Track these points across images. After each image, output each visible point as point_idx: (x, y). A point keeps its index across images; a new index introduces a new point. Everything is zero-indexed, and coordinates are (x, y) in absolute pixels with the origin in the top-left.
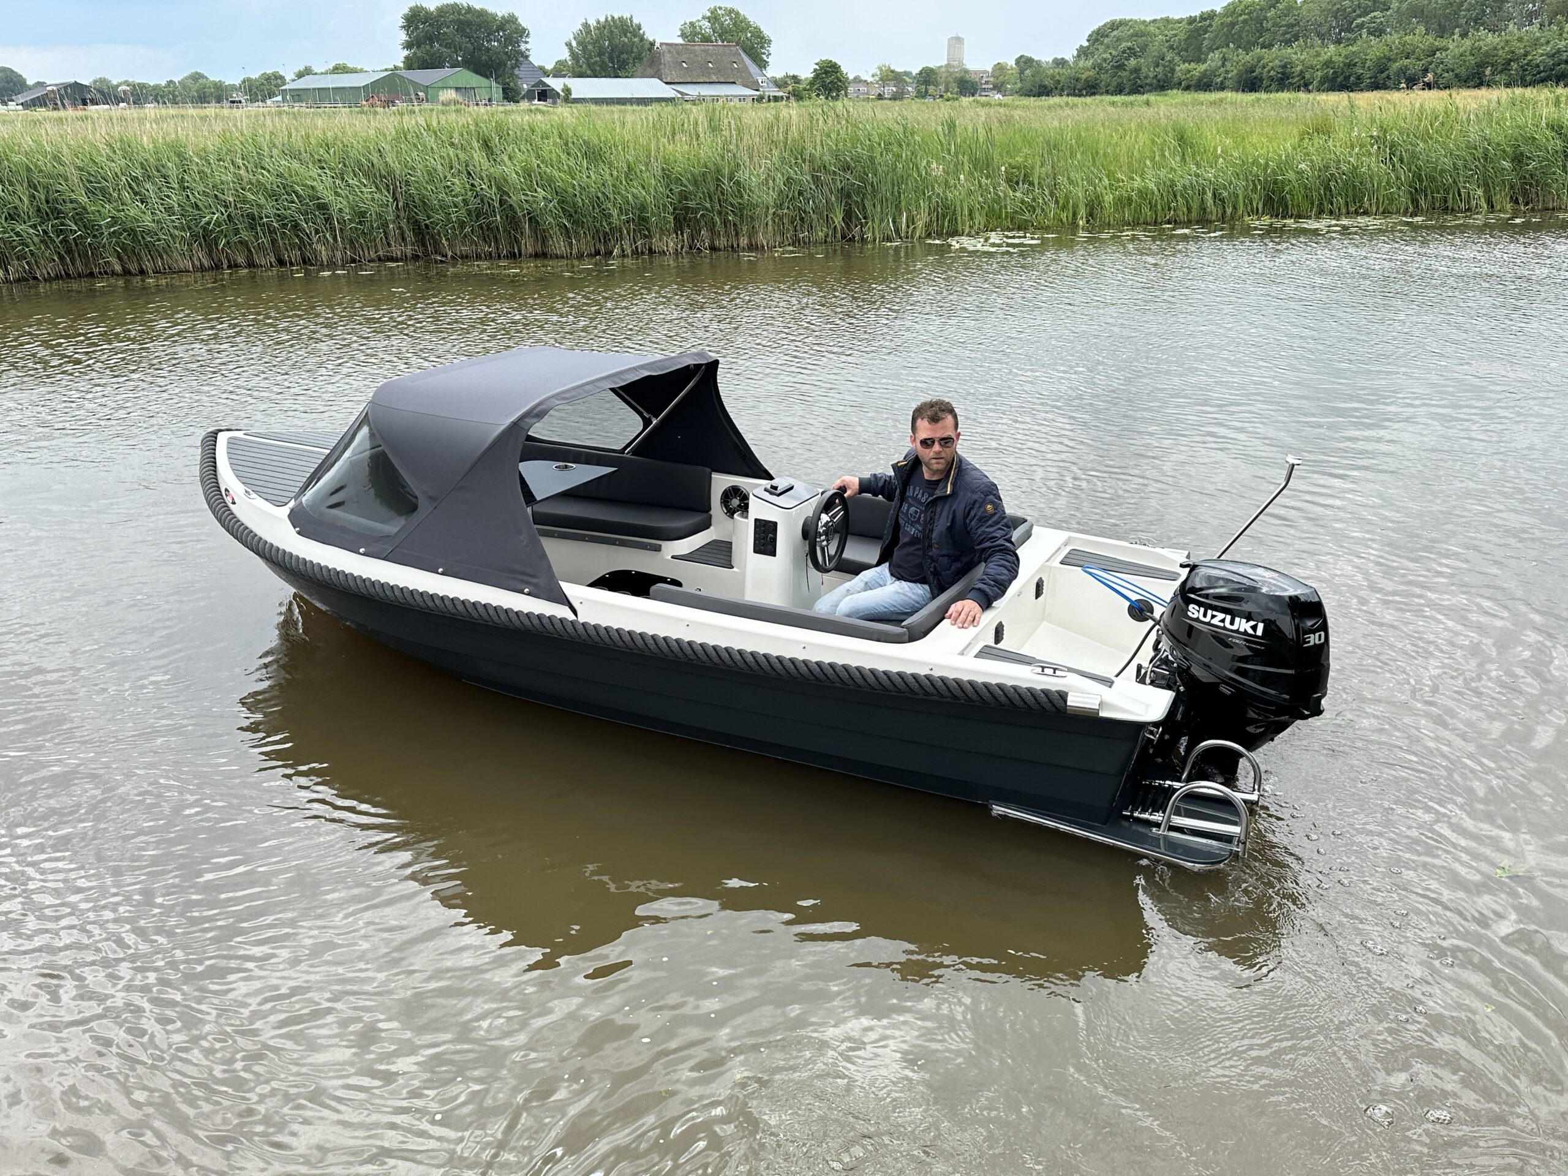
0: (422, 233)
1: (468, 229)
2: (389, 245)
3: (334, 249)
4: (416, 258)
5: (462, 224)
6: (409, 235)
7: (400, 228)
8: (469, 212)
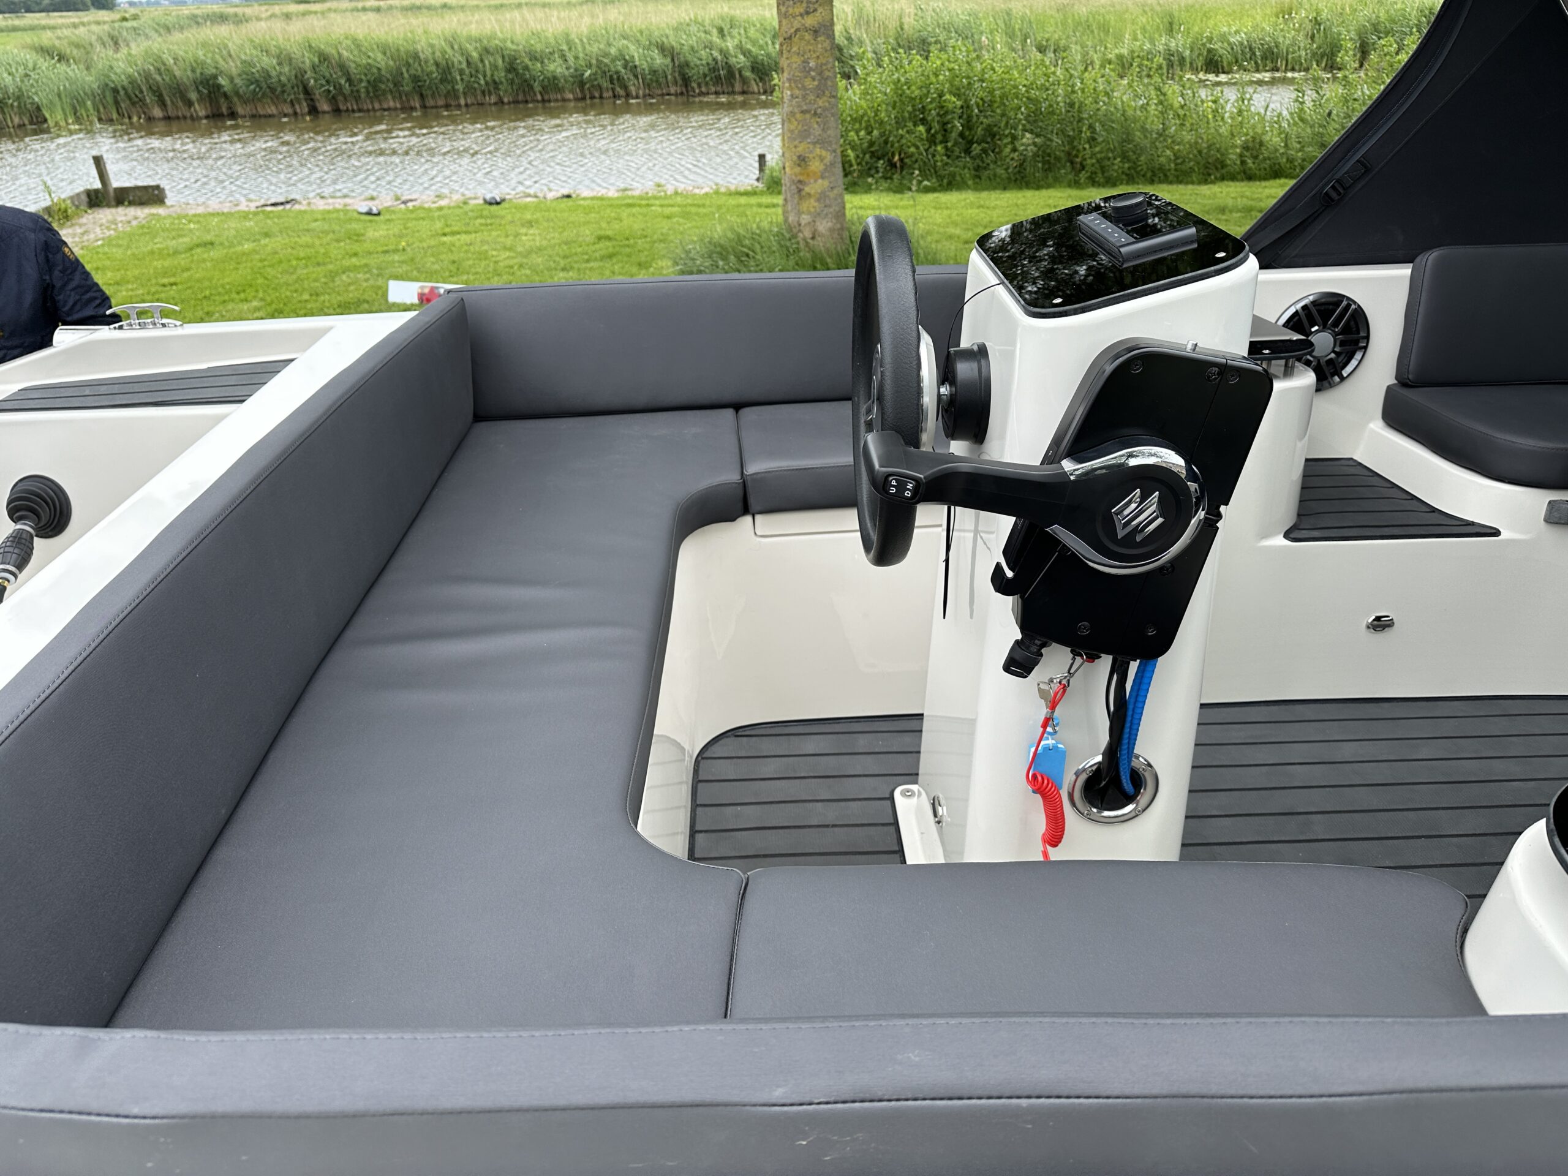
0: (686, 81)
1: (708, 79)
2: (668, 87)
3: (639, 88)
4: (682, 94)
5: (705, 76)
6: (680, 82)
7: (675, 78)
8: (710, 70)
